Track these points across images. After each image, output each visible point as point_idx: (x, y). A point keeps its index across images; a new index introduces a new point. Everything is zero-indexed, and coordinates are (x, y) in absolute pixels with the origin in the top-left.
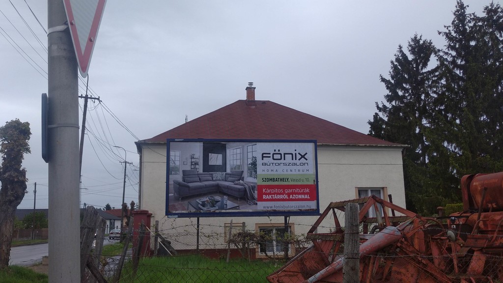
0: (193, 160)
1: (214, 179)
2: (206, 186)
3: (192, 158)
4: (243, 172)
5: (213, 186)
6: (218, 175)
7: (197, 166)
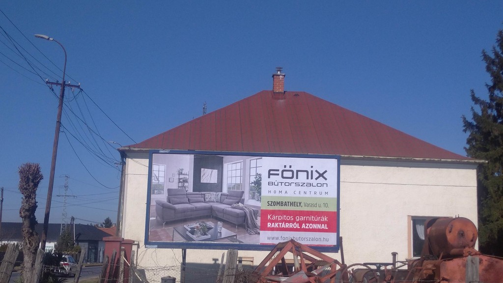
0: (181, 176)
1: (207, 200)
2: (197, 209)
3: (180, 173)
4: (243, 192)
5: (204, 209)
6: (211, 196)
7: (186, 184)
